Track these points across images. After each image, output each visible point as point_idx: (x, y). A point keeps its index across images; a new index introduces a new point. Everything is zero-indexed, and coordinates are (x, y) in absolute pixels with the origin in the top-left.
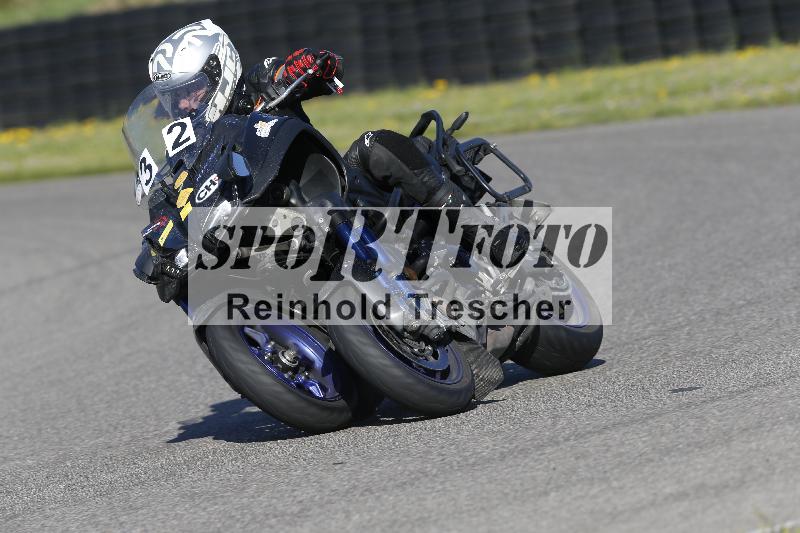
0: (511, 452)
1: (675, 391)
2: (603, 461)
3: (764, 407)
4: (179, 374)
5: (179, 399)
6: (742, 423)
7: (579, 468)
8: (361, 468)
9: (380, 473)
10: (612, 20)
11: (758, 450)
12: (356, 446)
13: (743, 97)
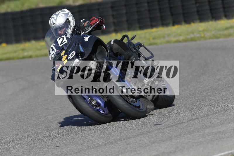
0: (108, 143)
1: (155, 125)
2: (135, 145)
3: (181, 129)
4: (11, 121)
5: (10, 128)
6: (175, 134)
7: (128, 147)
8: (64, 148)
9: (70, 149)
10: (136, 17)
11: (180, 142)
12: (63, 141)
13: (174, 39)
